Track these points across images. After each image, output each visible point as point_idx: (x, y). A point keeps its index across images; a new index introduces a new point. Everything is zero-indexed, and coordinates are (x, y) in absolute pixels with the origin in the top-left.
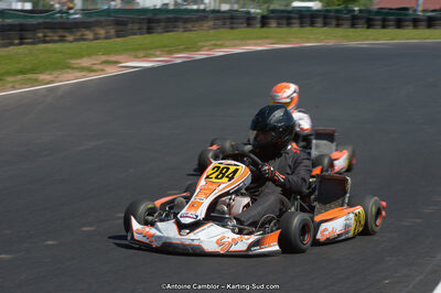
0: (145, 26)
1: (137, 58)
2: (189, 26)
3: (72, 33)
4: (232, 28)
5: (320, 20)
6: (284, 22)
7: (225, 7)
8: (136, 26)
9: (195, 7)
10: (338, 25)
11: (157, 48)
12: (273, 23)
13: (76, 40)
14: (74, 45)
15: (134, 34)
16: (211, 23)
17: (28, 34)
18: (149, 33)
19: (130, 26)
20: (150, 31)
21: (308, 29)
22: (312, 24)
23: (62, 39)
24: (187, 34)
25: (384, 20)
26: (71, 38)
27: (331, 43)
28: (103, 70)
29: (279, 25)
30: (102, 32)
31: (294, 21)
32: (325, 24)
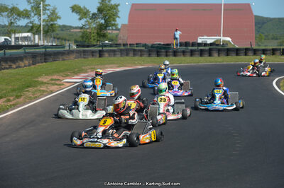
2: (65, 58)
4: (85, 58)
5: (131, 53)
10: (141, 56)
12: (106, 55)
13: (17, 68)
15: (39, 63)
16: (74, 56)
18: (45, 62)
20: (46, 61)
22: (127, 55)
23: (10, 67)
24: (66, 62)
25: (167, 52)
26: (14, 66)
29: (110, 56)
30: (27, 62)
31: (117, 53)
32: (134, 55)
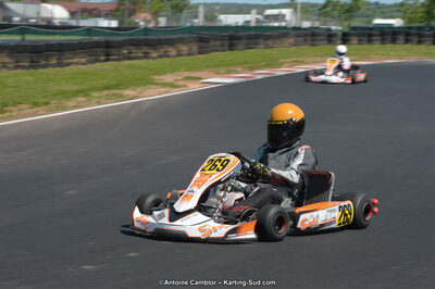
0: (227, 43)
1: (218, 74)
2: (270, 43)
3: (155, 49)
4: (313, 45)
5: (401, 38)
6: (365, 38)
7: (306, 24)
8: (218, 43)
9: (276, 24)
10: (420, 42)
11: (238, 64)
12: (354, 40)
13: (160, 57)
14: (157, 61)
15: (216, 51)
16: (291, 40)
17: (114, 51)
18: (231, 50)
19: (212, 43)
20: (231, 47)
21: (389, 46)
22: (394, 41)
23: (146, 56)
24: (268, 51)
26: (154, 55)
27: (412, 59)
28: (185, 86)
29: (360, 42)
30: (184, 48)
31: (374, 38)
32: (407, 41)
